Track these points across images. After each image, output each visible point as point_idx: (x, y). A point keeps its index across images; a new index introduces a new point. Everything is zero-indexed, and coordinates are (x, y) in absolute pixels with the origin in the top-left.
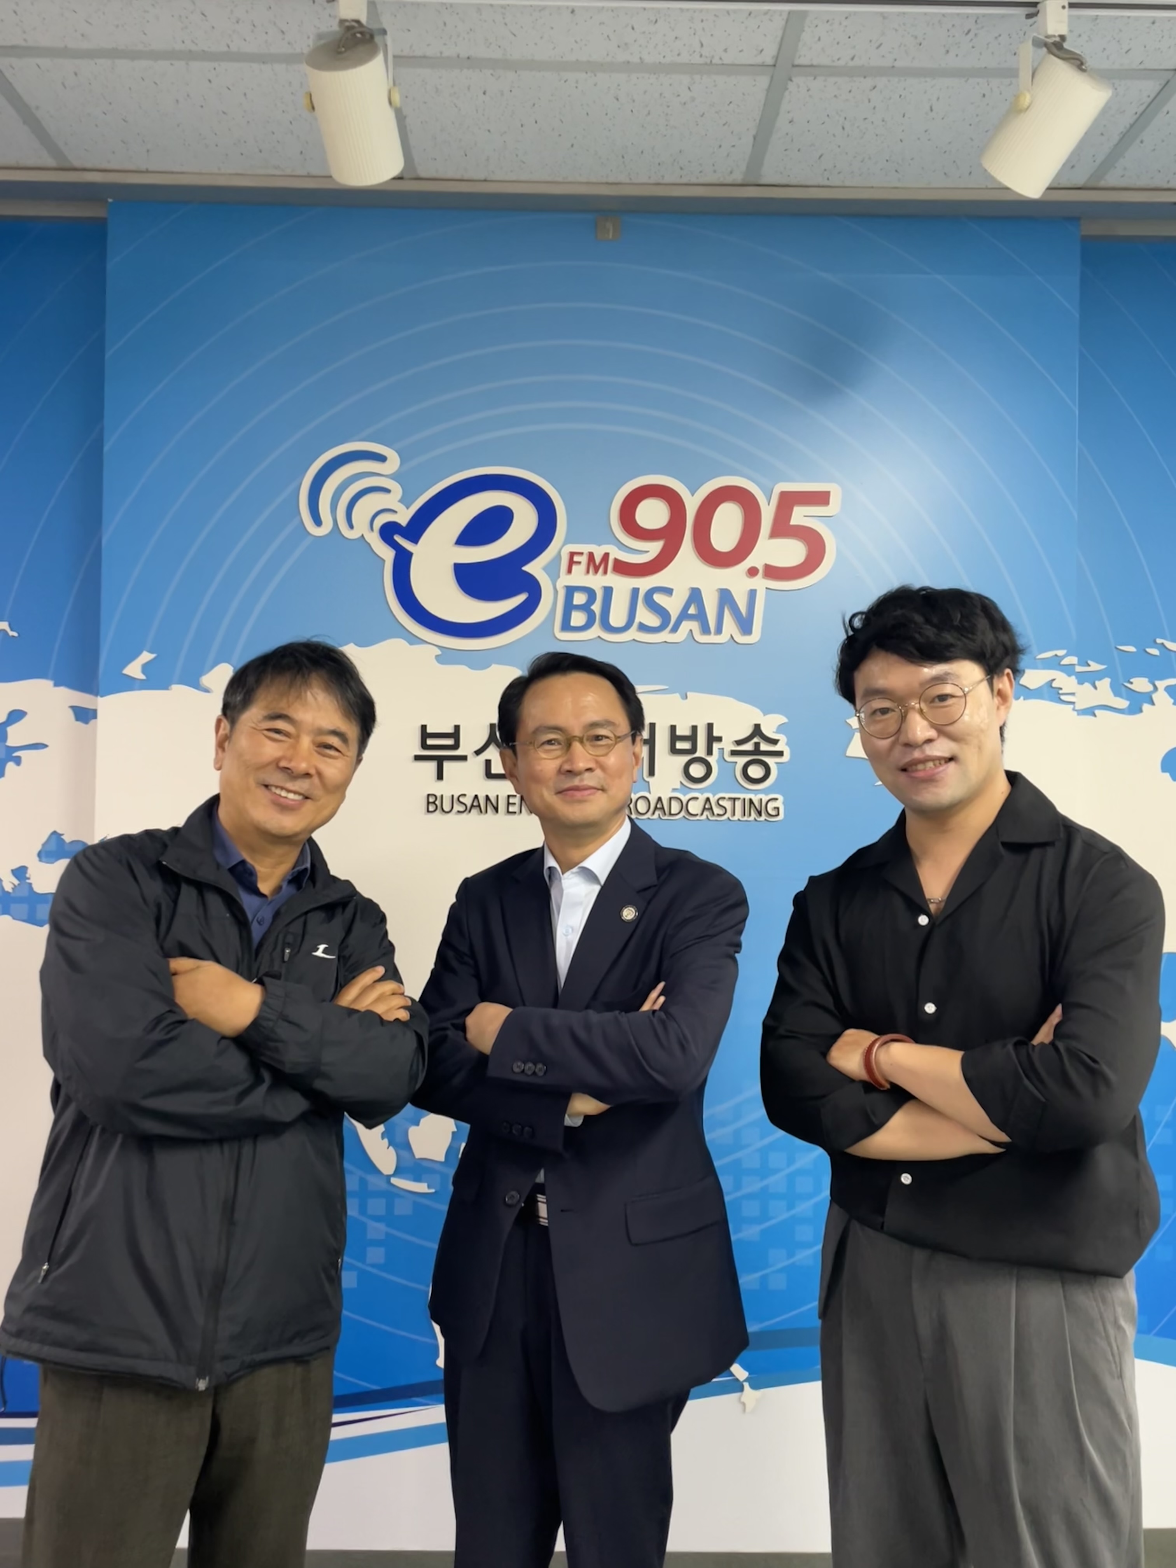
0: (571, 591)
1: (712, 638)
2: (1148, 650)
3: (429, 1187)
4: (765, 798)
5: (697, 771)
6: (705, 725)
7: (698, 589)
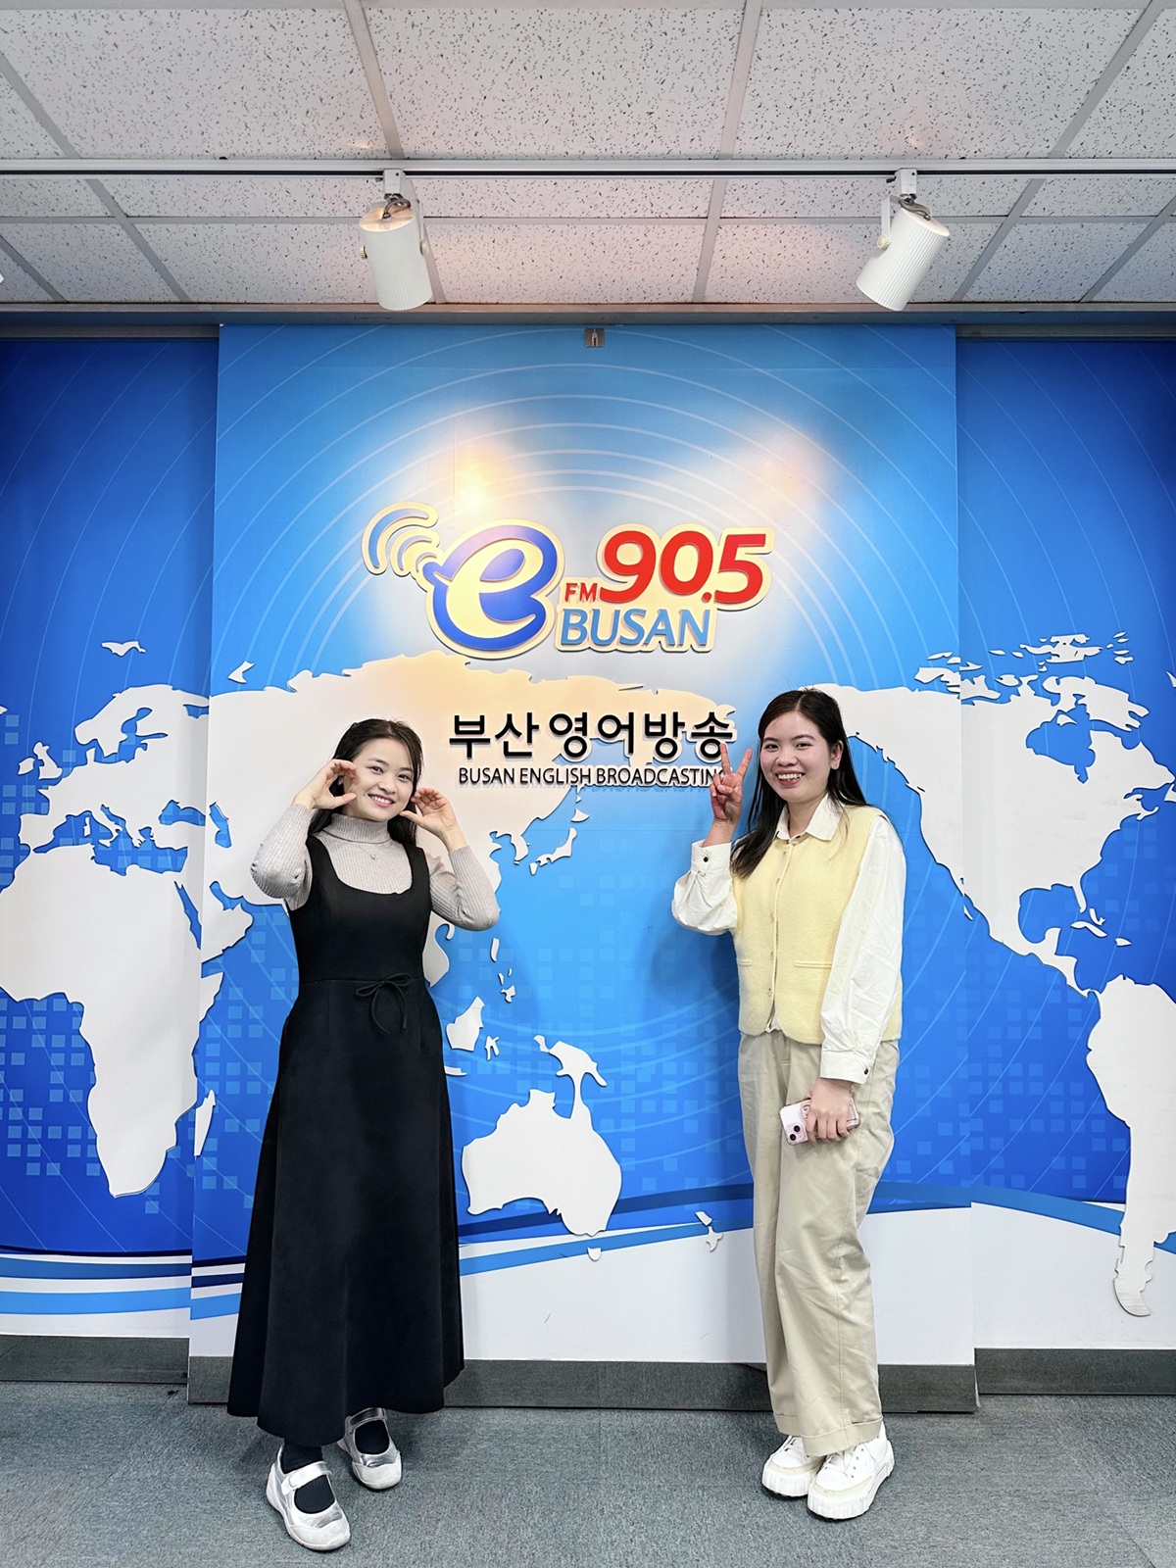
0: (568, 613)
1: (676, 648)
2: (1015, 654)
3: (462, 1072)
5: (666, 749)
6: (672, 714)
7: (665, 611)
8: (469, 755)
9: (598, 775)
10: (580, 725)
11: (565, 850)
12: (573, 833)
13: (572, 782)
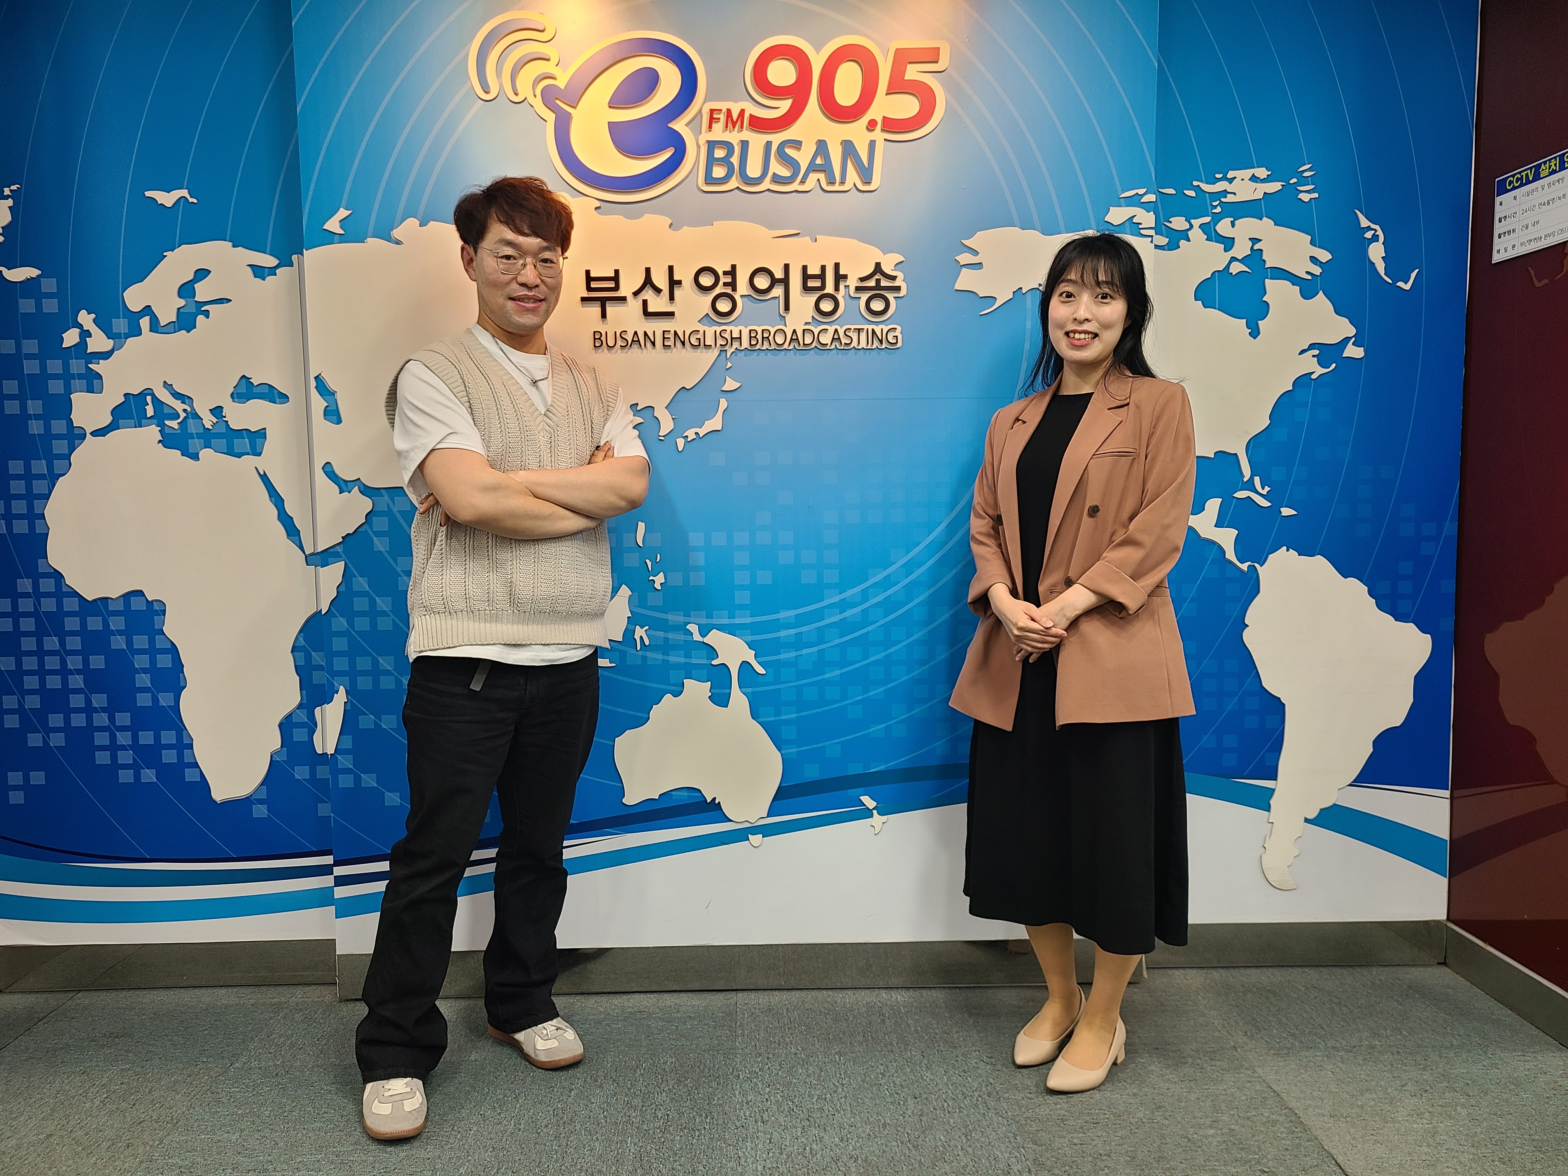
0: (712, 145)
1: (837, 187)
3: (610, 663)
4: (886, 329)
5: (827, 306)
6: (833, 265)
7: (825, 141)
8: (604, 315)
9: (751, 337)
10: (729, 279)
11: (715, 423)
12: (723, 404)
13: (721, 345)
